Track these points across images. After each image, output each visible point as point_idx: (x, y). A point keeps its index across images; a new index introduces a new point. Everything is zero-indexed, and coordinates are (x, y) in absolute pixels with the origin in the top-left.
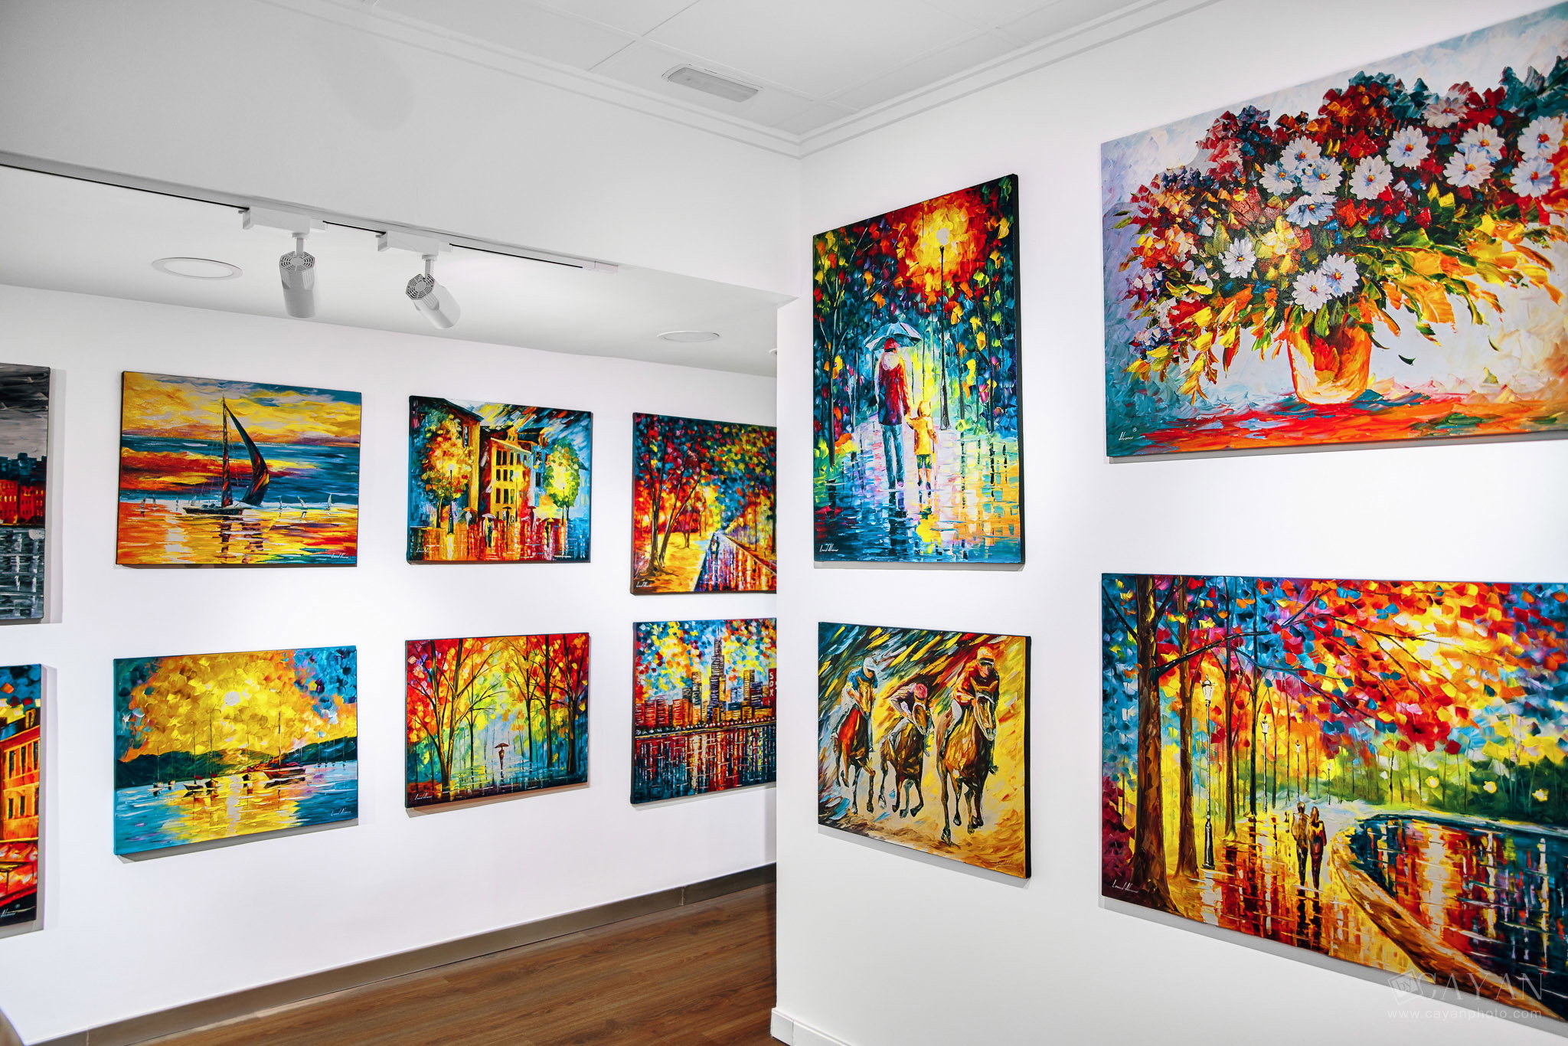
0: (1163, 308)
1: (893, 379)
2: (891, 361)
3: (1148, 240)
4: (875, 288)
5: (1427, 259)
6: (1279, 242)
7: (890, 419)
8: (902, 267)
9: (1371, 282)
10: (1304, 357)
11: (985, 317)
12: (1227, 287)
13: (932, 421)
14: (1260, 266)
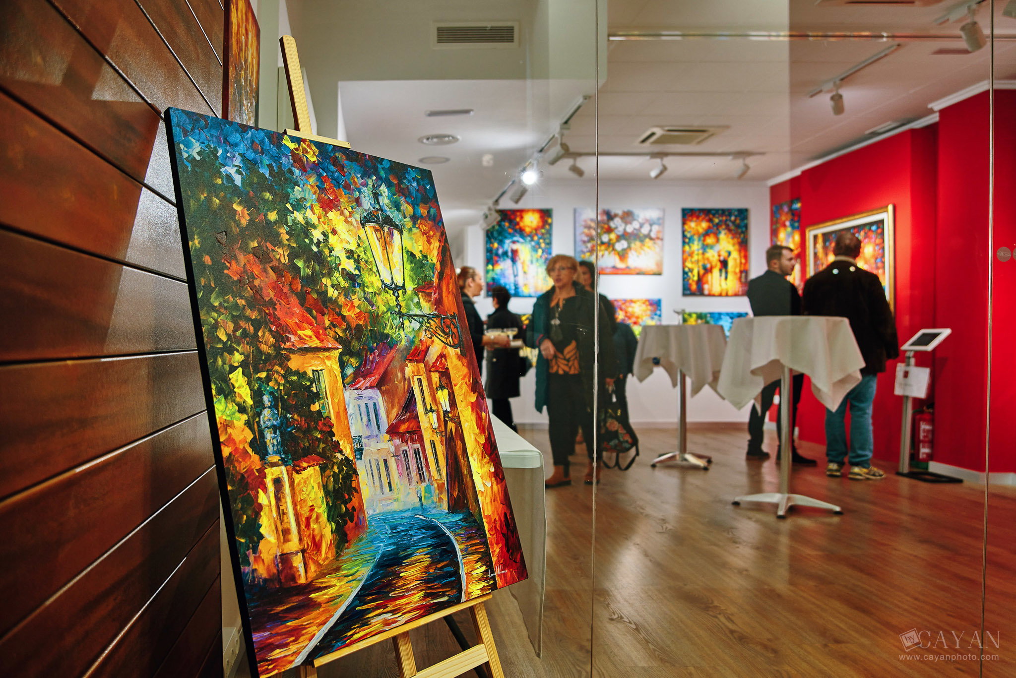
0: (589, 245)
1: (515, 252)
2: (515, 247)
3: (586, 231)
4: (509, 227)
5: (638, 243)
6: (613, 236)
7: (514, 260)
8: (518, 224)
9: (629, 248)
10: (617, 258)
11: (544, 239)
12: (603, 243)
13: (528, 262)
14: (610, 240)
